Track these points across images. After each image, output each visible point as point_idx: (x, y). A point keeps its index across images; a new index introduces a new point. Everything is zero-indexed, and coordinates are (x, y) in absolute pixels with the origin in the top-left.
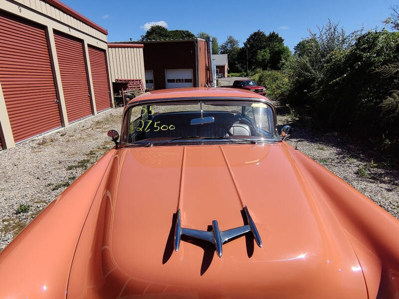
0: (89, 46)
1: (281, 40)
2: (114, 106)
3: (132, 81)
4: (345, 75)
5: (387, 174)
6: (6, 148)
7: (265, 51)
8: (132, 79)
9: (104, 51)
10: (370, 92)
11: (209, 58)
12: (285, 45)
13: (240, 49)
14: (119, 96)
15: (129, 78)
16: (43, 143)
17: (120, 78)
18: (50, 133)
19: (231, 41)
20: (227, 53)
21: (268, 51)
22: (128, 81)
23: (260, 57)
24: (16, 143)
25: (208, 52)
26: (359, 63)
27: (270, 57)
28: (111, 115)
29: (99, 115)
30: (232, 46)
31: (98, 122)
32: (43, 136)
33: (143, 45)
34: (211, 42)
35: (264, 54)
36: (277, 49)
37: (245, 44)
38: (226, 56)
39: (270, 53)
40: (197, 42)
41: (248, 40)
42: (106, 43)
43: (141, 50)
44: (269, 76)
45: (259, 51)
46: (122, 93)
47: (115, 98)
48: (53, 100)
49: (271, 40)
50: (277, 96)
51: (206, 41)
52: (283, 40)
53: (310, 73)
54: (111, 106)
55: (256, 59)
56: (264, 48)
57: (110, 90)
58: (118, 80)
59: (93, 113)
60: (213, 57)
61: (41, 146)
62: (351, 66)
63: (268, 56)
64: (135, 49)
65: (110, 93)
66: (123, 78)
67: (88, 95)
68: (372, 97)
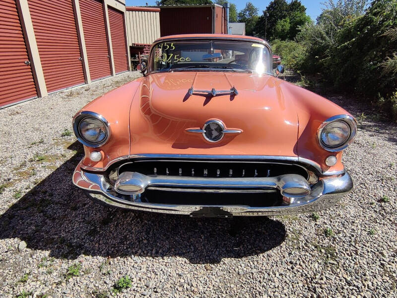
0: (109, 7)
1: (303, 9)
2: (131, 69)
3: (148, 46)
4: (354, 39)
5: (375, 126)
6: (41, 97)
7: (286, 21)
8: (148, 43)
9: (122, 13)
10: (376, 56)
11: (226, 25)
12: (307, 15)
13: (259, 18)
14: (136, 60)
15: (145, 43)
16: (71, 94)
17: (136, 43)
18: (76, 88)
19: (250, 8)
20: (245, 22)
21: (289, 21)
22: (145, 45)
23: (279, 27)
24: (49, 94)
25: (225, 20)
26: (369, 27)
27: (291, 27)
28: (128, 77)
29: (118, 76)
30: (250, 14)
31: (117, 82)
32: (71, 89)
33: (159, 9)
34: (228, 9)
35: (284, 24)
36: (298, 19)
37: (265, 13)
38: (243, 25)
39: (290, 23)
40: (214, 8)
41: (268, 9)
42: (125, 5)
43: (158, 14)
44: (286, 47)
45: (279, 21)
46: (138, 57)
47: (132, 62)
48: (78, 57)
49: (293, 8)
50: (292, 66)
51: (224, 7)
52: (306, 9)
53: (325, 40)
54: (128, 69)
55: (275, 29)
56: (284, 17)
57: (127, 53)
58: (134, 44)
59: (112, 74)
60: (229, 25)
61: (70, 97)
62: (361, 30)
63: (288, 26)
64: (152, 13)
65: (127, 56)
66: (140, 43)
67: (108, 56)
68: (376, 60)
